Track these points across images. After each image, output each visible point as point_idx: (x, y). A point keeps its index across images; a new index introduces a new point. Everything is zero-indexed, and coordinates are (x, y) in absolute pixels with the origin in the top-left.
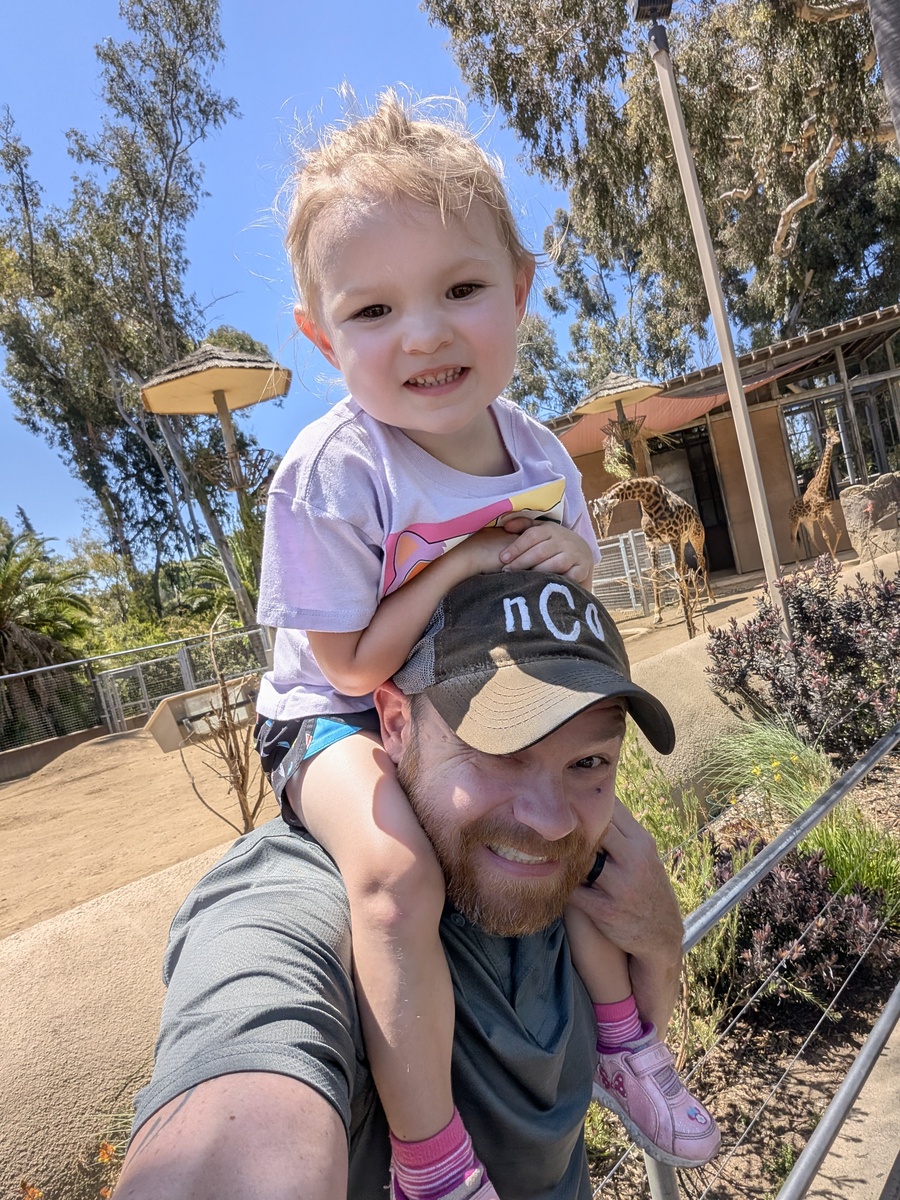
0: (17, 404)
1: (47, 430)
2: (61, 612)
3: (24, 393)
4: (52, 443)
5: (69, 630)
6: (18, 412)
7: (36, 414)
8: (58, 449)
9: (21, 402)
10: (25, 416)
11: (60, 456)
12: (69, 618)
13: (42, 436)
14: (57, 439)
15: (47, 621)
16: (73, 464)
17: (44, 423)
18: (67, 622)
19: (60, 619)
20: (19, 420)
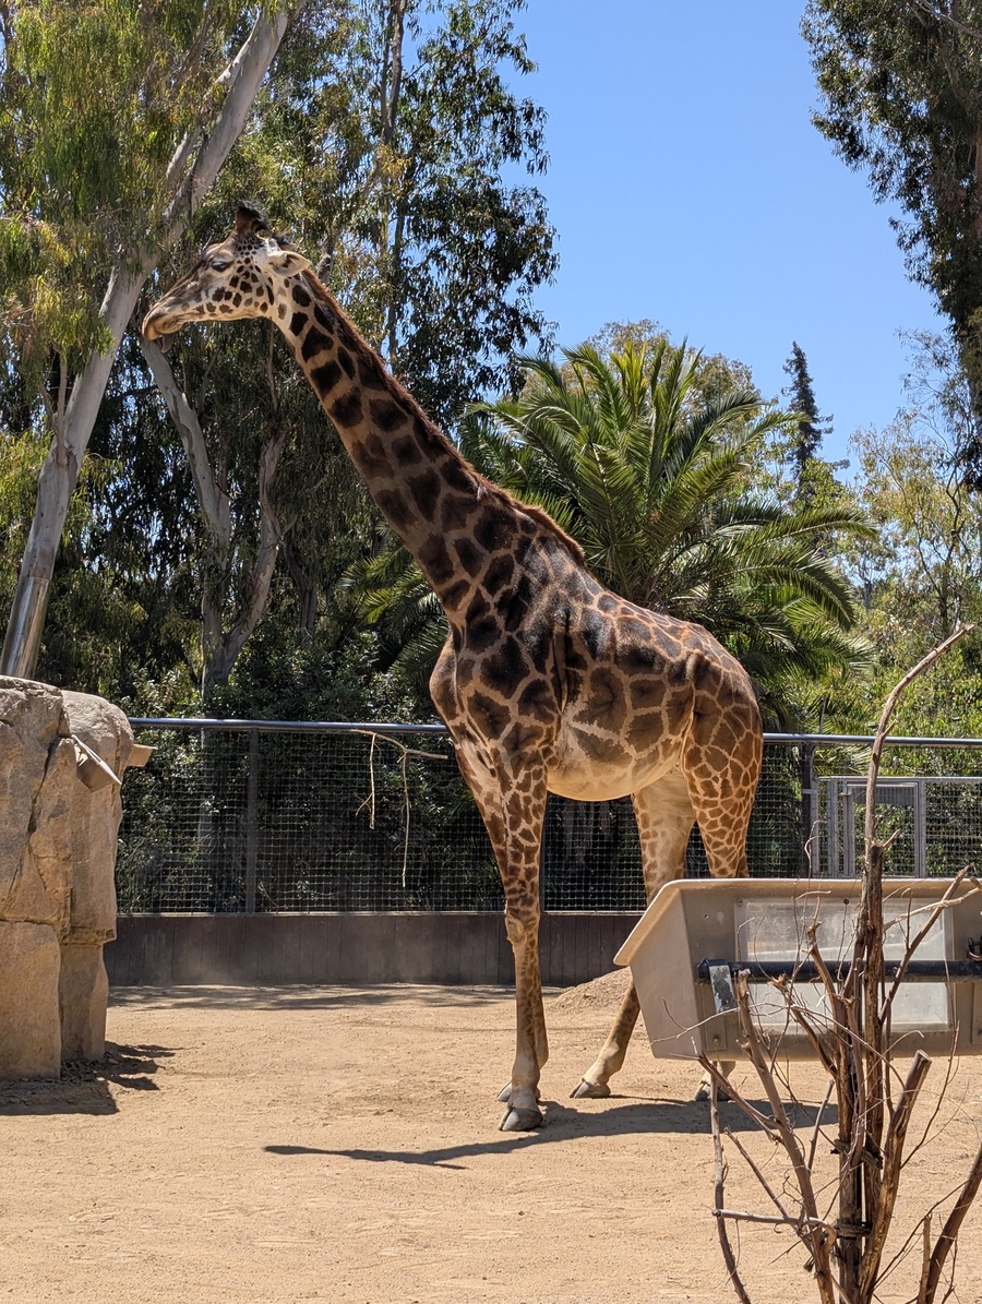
0: (826, 83)
1: (879, 157)
2: (781, 605)
3: (849, 56)
4: (883, 188)
5: (789, 654)
6: (822, 104)
7: (865, 113)
8: (895, 206)
9: (836, 82)
10: (836, 117)
11: (894, 224)
12: (796, 625)
13: (865, 167)
14: (897, 179)
15: (743, 619)
16: (921, 247)
17: (876, 136)
18: (789, 633)
19: (774, 621)
20: (820, 124)
